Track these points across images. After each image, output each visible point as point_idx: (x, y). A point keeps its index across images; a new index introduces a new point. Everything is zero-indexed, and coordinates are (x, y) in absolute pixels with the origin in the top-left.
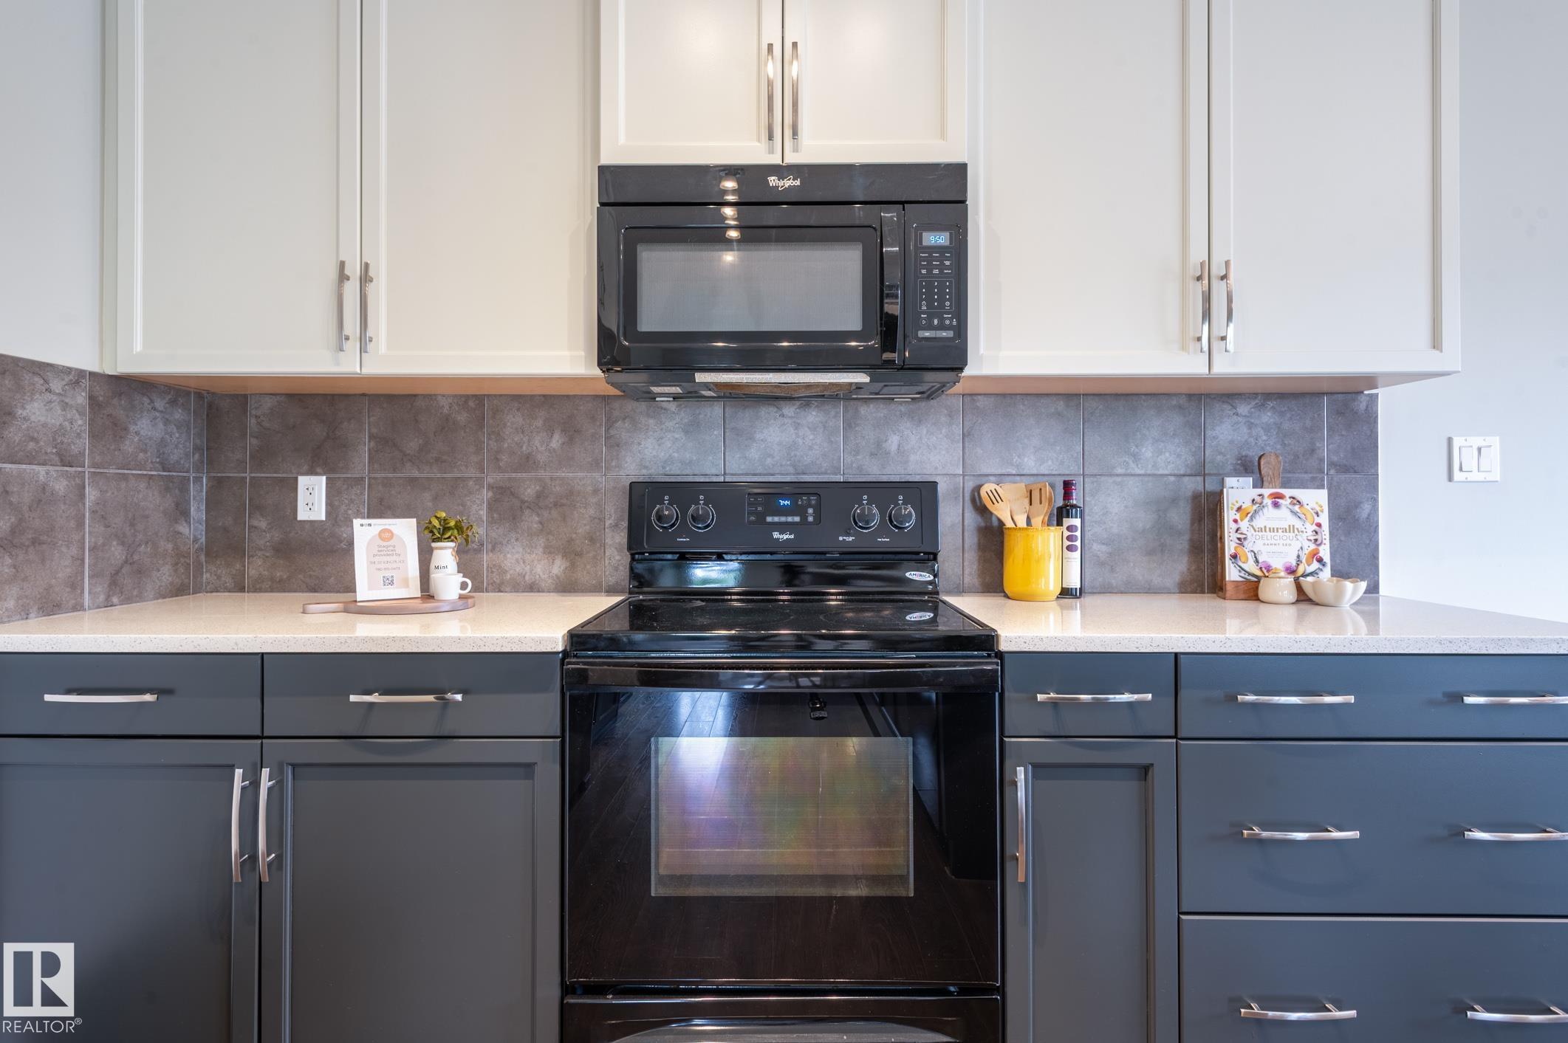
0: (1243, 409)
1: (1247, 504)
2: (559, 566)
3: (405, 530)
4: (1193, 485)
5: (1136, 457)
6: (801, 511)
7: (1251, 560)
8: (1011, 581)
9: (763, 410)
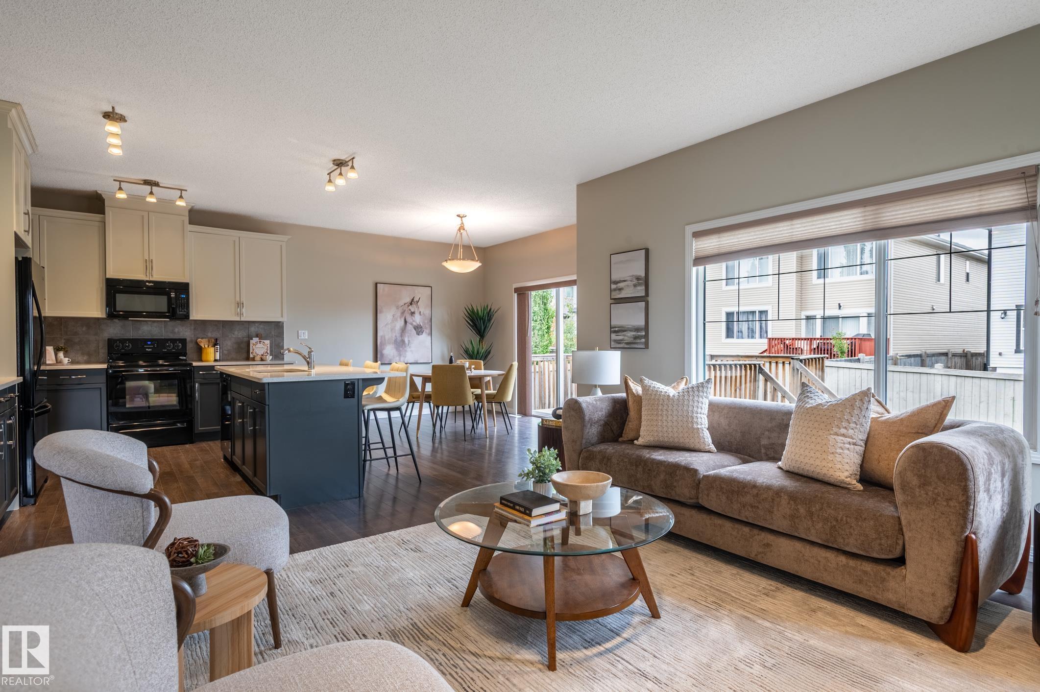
0: (257, 325)
1: (255, 343)
2: (85, 358)
3: (52, 349)
4: (246, 339)
5: (233, 334)
6: (154, 345)
7: (255, 353)
8: (204, 358)
9: (143, 323)
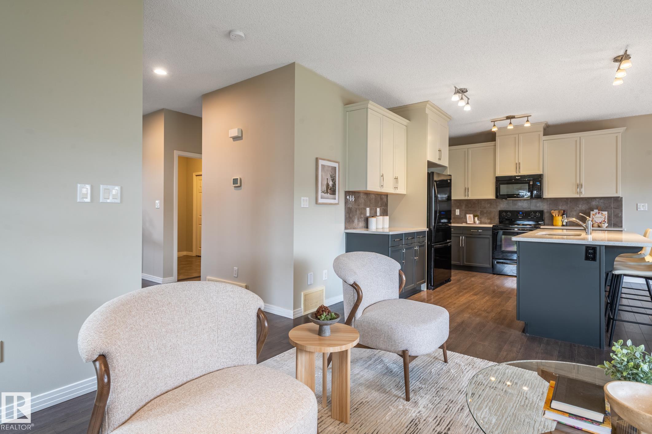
0: (597, 200)
1: (594, 214)
2: (489, 221)
3: (472, 216)
4: (587, 211)
5: (578, 207)
6: (523, 214)
7: (594, 221)
8: (554, 224)
9: (518, 201)
